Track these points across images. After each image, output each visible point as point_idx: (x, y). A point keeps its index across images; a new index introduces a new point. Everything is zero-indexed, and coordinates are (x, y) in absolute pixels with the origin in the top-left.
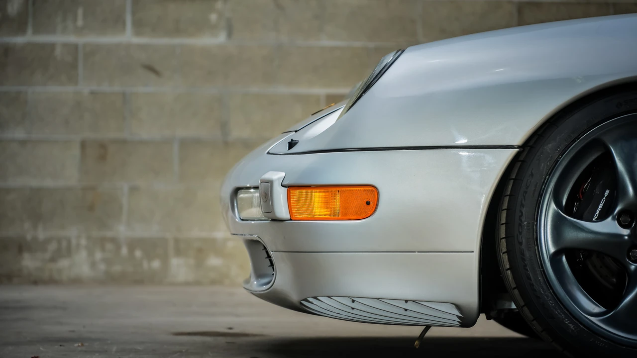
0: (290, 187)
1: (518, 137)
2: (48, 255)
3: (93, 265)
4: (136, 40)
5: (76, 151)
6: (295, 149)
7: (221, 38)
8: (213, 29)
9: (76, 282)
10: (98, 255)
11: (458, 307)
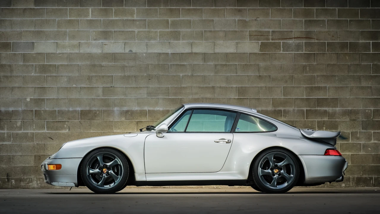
0: (48, 165)
1: (83, 156)
2: (27, 182)
3: (38, 184)
4: (47, 131)
5: (33, 158)
6: (50, 158)
7: (67, 131)
8: (65, 129)
9: (34, 188)
10: (39, 182)
11: (74, 183)
